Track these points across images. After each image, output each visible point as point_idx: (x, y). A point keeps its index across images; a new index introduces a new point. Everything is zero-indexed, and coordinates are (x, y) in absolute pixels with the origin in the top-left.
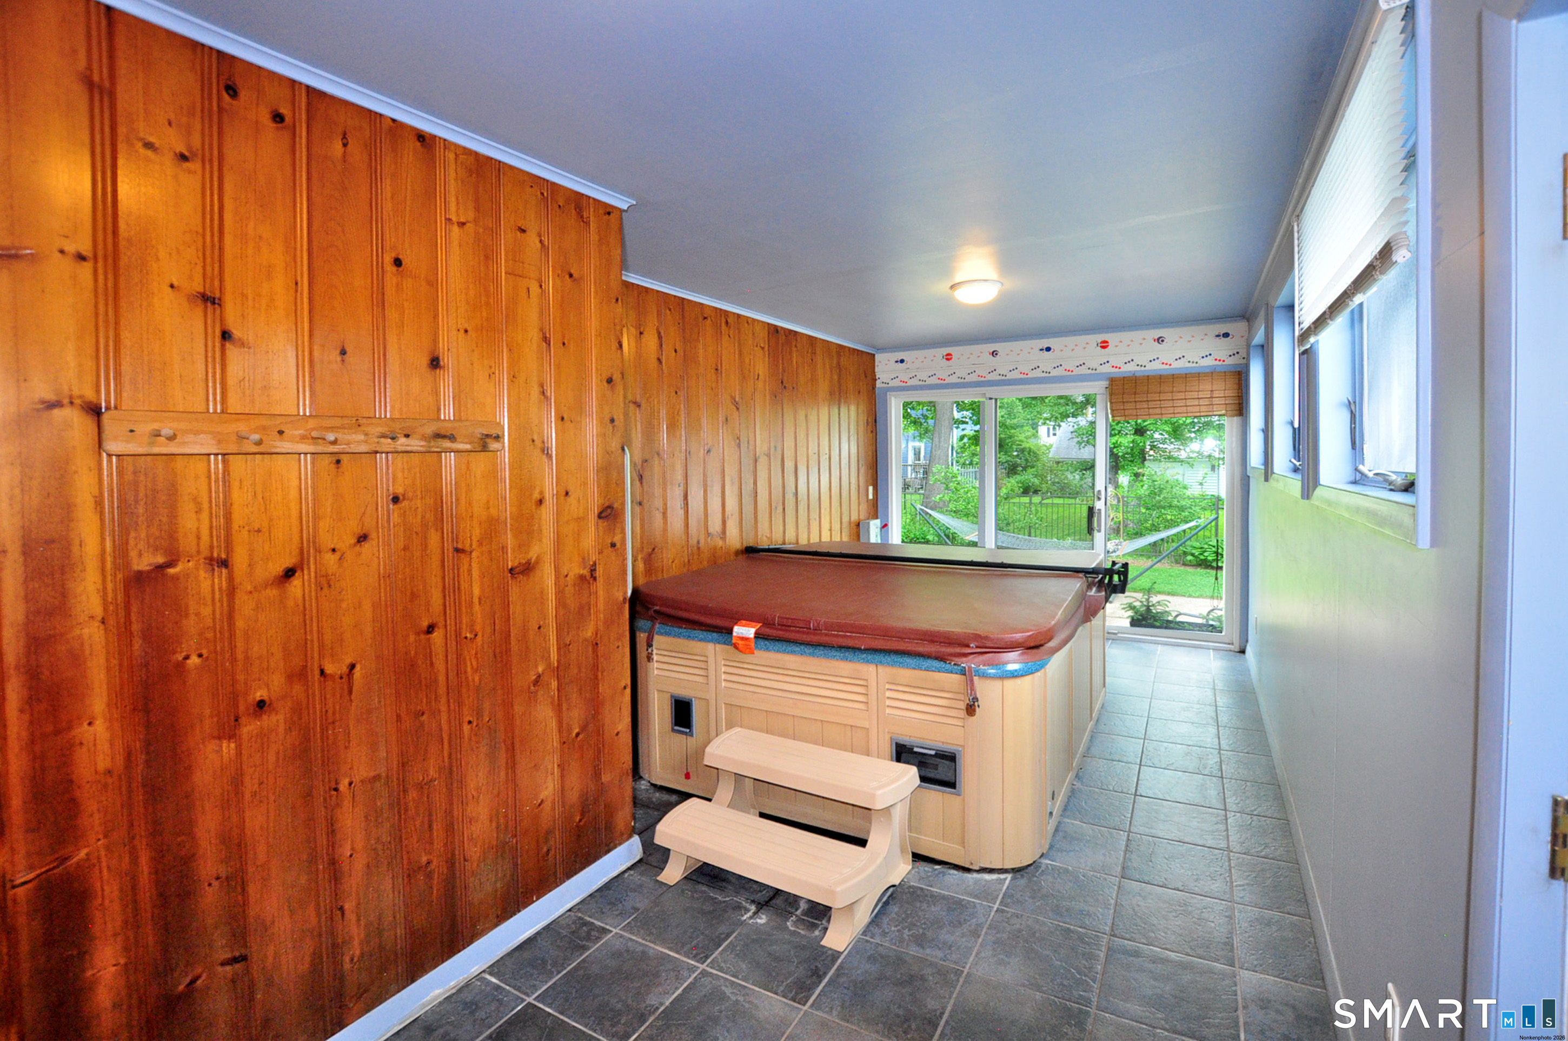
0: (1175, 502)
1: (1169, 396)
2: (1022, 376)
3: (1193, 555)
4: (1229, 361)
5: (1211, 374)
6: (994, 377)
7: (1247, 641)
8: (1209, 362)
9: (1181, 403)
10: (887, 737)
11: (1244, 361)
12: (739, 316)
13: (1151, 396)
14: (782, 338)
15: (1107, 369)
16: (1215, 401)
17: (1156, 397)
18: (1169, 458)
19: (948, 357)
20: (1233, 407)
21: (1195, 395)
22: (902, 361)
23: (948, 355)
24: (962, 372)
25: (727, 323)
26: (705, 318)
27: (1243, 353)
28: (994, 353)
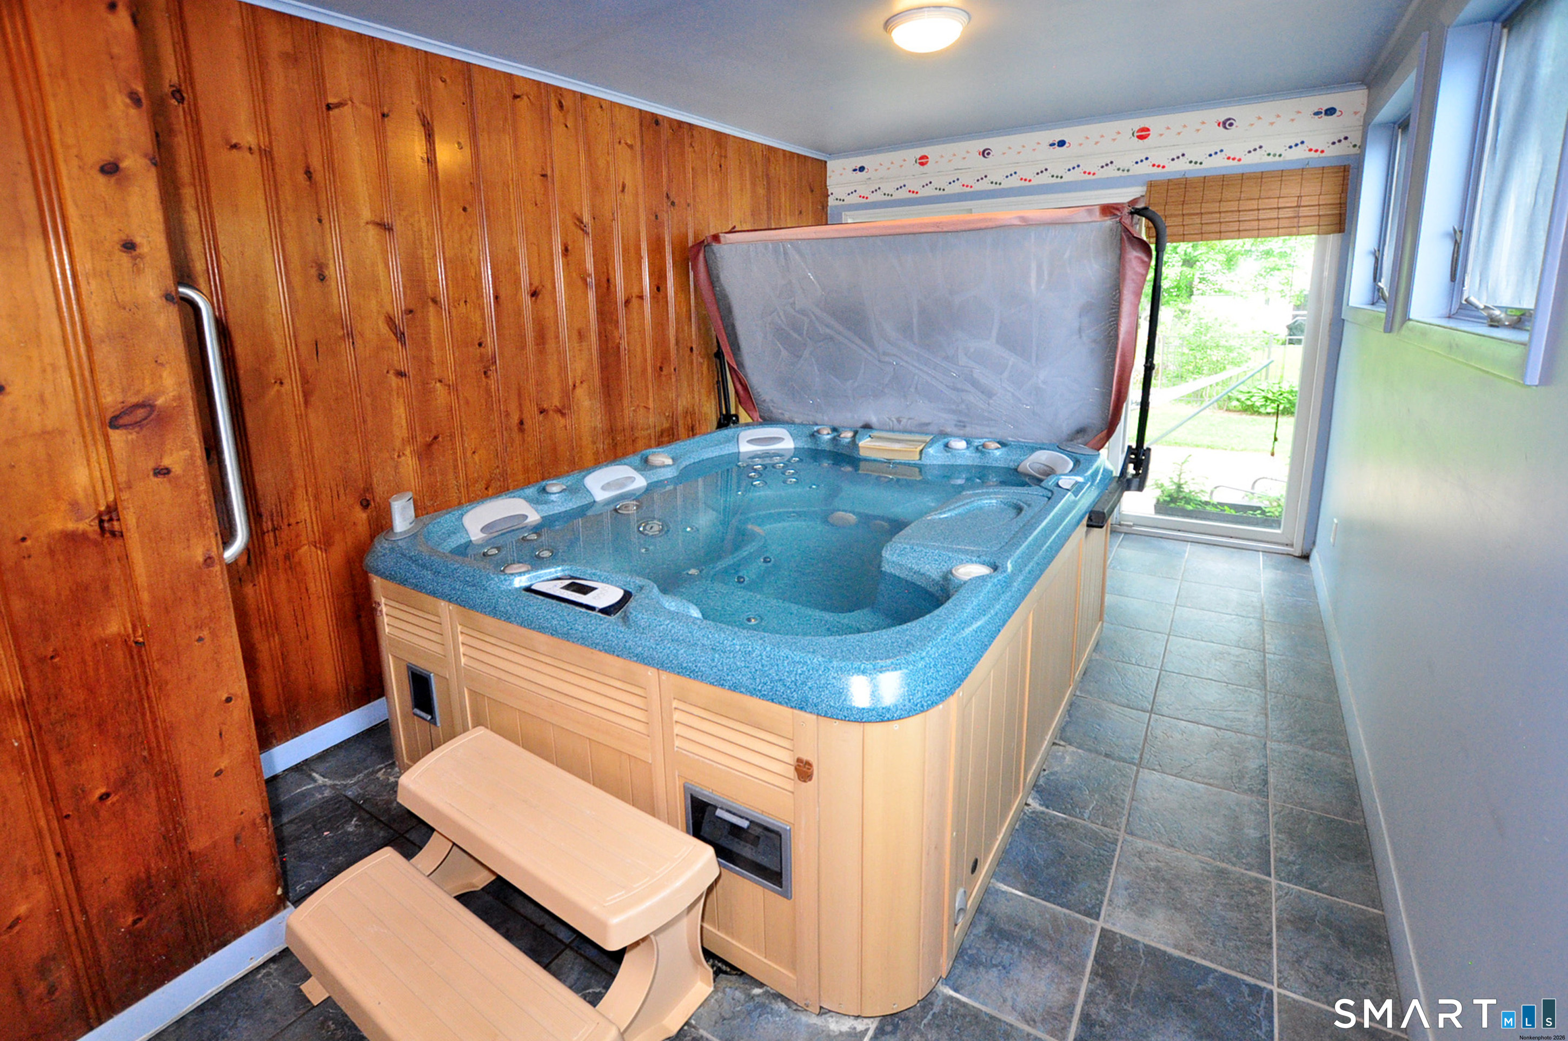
0: (1223, 342)
1: (1234, 206)
2: (1023, 183)
3: (1238, 400)
4: (1331, 152)
5: (1301, 172)
6: (984, 186)
7: (1314, 543)
8: (1300, 154)
9: (1253, 215)
10: (679, 784)
11: (1356, 150)
12: (583, 97)
13: (1207, 207)
14: (666, 133)
15: (1145, 169)
16: (1304, 211)
17: (1214, 207)
18: (1220, 291)
19: (923, 161)
20: (1324, 221)
21: (1273, 203)
22: (862, 169)
23: (921, 158)
24: (940, 182)
25: (561, 106)
26: (516, 97)
27: (1355, 138)
28: (985, 153)
